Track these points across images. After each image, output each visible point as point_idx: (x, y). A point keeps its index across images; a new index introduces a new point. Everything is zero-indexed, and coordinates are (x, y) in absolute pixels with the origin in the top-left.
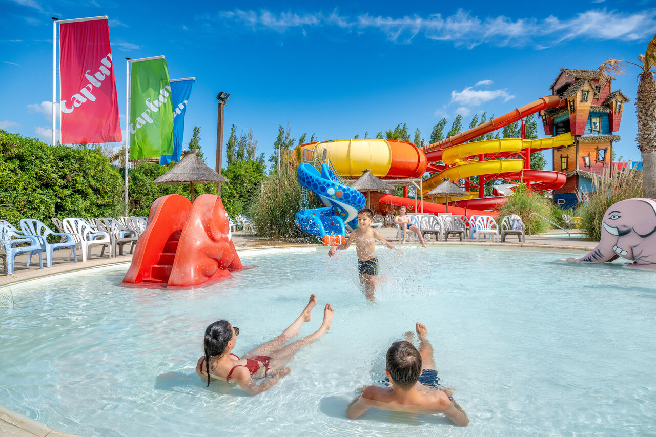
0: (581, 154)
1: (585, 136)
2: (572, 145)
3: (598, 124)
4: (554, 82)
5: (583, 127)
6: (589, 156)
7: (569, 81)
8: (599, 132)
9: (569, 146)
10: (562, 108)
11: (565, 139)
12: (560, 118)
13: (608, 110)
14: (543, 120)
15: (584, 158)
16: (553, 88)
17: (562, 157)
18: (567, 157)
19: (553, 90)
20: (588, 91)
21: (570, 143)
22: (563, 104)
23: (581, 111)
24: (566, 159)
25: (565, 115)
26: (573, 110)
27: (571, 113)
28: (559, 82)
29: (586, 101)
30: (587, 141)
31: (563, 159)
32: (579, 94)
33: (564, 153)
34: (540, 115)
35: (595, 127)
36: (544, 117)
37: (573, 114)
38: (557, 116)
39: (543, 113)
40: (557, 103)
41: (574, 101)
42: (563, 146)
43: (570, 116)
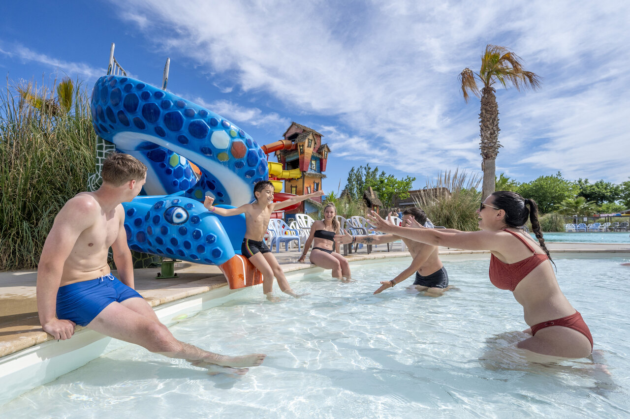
0: (306, 185)
1: (308, 172)
2: (299, 178)
3: (314, 165)
4: (286, 131)
5: (308, 166)
6: (310, 187)
7: (298, 131)
8: (315, 170)
9: (298, 179)
10: (292, 150)
11: (295, 173)
12: (291, 158)
13: (320, 156)
14: (278, 158)
15: (307, 188)
16: (285, 135)
17: (292, 187)
18: (296, 187)
19: (285, 137)
20: (312, 140)
21: (299, 176)
22: (294, 148)
23: (308, 153)
24: (295, 188)
25: (295, 156)
26: (303, 153)
27: (301, 154)
28: (289, 131)
29: (310, 147)
30: (310, 176)
31: (293, 188)
32: (307, 141)
33: (294, 183)
34: (275, 154)
35: (313, 167)
36: (279, 156)
37: (302, 155)
38: (289, 156)
39: (278, 152)
40: (290, 146)
41: (303, 146)
42: (293, 178)
43: (300, 157)
